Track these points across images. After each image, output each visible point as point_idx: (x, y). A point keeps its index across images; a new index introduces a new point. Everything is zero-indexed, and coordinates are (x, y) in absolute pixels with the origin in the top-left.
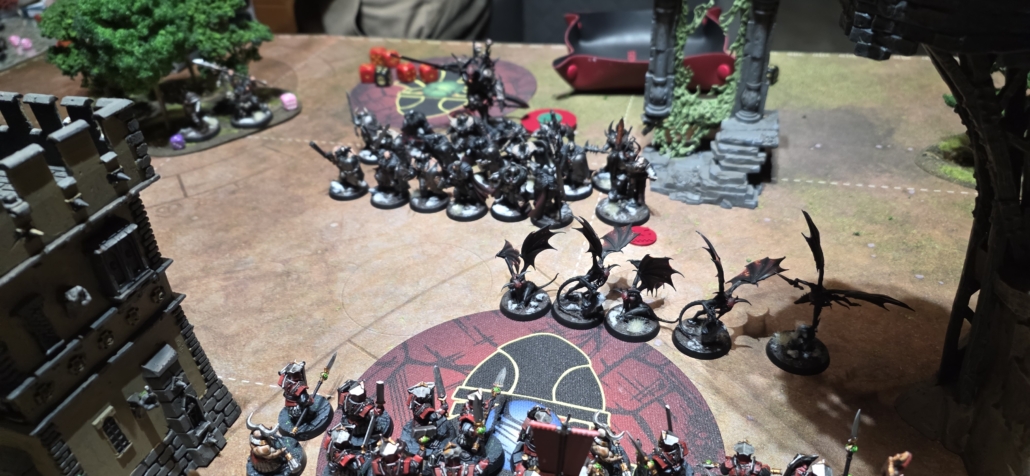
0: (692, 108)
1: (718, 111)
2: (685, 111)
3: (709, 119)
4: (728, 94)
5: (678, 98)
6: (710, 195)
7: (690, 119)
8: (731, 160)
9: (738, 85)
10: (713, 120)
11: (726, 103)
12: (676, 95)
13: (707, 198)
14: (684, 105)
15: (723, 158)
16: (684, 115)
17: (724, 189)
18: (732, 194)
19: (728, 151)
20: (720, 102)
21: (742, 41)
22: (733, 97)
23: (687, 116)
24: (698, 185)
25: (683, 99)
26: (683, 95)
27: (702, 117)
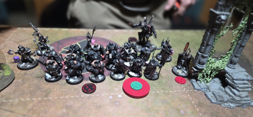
0: (213, 64)
1: (223, 65)
2: (210, 66)
3: (220, 68)
4: (227, 58)
5: (209, 61)
6: (238, 103)
7: (212, 68)
8: (241, 88)
9: (231, 55)
10: (221, 68)
11: (226, 62)
12: (208, 60)
13: (237, 105)
14: (210, 63)
15: (238, 87)
16: (210, 67)
17: (243, 101)
18: (246, 102)
19: (239, 84)
20: (223, 61)
21: (237, 40)
22: (228, 59)
23: (212, 67)
24: (232, 99)
25: (210, 61)
26: (211, 60)
27: (218, 67)
